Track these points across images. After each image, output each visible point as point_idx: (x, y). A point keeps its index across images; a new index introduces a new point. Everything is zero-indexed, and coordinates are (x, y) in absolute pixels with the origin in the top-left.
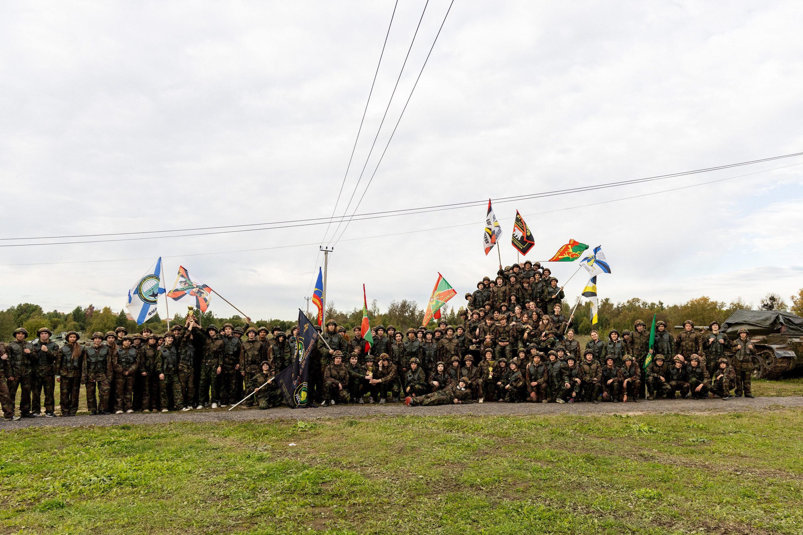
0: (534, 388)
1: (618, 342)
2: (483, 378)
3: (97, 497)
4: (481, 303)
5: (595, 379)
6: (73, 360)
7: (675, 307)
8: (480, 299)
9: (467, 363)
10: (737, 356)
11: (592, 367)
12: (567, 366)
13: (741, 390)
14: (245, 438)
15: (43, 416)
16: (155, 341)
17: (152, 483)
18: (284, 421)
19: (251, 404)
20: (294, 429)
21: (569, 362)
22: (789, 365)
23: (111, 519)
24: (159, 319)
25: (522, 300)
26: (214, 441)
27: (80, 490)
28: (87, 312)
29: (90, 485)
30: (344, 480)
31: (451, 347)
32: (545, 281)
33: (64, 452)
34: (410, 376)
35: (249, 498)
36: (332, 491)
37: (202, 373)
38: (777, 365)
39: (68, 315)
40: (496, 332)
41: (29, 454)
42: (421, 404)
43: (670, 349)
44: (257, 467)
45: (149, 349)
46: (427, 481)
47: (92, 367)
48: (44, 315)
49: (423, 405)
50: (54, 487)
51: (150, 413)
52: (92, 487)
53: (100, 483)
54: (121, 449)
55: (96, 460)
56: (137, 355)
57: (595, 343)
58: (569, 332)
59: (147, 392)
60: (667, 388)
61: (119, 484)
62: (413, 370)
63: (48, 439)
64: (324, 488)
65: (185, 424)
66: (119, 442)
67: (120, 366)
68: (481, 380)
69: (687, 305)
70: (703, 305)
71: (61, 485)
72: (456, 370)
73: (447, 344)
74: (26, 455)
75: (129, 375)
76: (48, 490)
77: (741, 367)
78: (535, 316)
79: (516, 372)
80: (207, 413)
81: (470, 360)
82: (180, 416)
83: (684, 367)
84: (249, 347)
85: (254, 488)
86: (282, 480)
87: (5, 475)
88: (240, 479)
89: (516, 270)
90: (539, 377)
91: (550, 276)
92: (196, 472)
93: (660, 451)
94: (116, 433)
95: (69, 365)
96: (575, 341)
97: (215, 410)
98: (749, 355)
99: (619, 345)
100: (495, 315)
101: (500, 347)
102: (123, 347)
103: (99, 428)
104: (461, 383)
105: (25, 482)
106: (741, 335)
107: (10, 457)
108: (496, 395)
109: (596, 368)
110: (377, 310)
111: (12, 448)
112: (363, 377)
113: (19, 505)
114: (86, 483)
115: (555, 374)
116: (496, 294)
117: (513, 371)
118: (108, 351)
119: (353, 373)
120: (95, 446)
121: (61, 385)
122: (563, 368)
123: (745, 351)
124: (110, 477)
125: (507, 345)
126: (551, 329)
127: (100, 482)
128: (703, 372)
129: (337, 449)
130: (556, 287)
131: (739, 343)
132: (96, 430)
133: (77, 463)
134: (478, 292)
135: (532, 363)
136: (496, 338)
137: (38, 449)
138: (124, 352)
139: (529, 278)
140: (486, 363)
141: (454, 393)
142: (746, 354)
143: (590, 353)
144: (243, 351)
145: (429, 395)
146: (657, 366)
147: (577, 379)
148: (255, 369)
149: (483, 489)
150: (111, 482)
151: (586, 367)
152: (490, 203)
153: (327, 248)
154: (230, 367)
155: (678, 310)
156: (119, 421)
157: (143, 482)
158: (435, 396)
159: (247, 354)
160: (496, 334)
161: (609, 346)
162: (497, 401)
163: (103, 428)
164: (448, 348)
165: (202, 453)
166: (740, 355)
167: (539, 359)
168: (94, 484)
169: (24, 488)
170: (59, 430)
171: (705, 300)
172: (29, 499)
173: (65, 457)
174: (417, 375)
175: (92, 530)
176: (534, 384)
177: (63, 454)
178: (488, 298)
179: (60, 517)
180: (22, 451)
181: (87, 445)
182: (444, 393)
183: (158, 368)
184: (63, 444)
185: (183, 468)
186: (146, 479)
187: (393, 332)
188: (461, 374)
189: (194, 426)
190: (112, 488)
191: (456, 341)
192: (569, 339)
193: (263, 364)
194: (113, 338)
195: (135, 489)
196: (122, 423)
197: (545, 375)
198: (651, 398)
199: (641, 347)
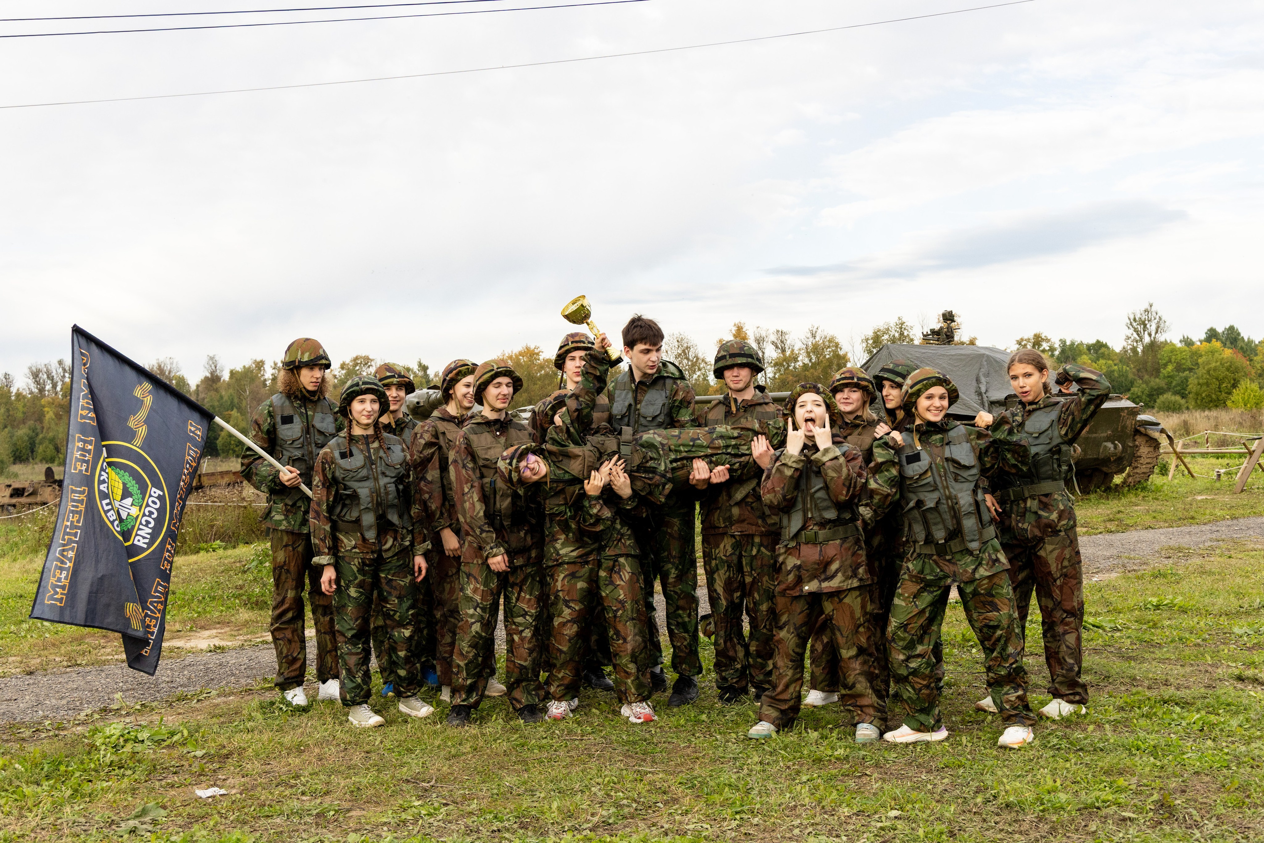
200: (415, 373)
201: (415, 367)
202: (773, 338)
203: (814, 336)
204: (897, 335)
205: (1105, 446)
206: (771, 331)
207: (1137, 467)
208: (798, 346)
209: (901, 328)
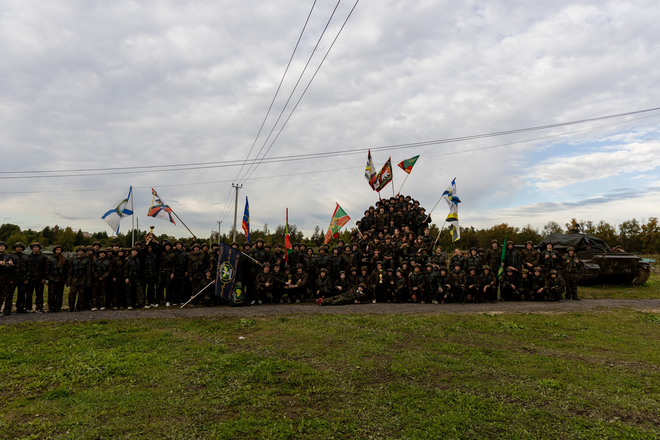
0: (415, 292)
1: (477, 257)
2: (375, 284)
3: (95, 386)
4: (368, 227)
5: (463, 285)
6: (59, 268)
7: (483, 231)
8: (367, 223)
9: (363, 272)
10: (567, 268)
11: (460, 275)
12: (440, 275)
13: (570, 295)
14: (203, 332)
15: (34, 312)
16: (123, 253)
17: (138, 373)
18: (227, 318)
19: (196, 303)
20: (239, 324)
21: (442, 272)
22: (595, 275)
23: (112, 407)
24: (107, 236)
25: (398, 225)
26: (177, 334)
27: (79, 379)
28: (54, 230)
29: (87, 375)
30: (296, 370)
31: (349, 260)
32: (416, 210)
33: (59, 344)
34: (320, 282)
35: (223, 387)
36: (289, 380)
37: (159, 278)
38: (586, 275)
39: (39, 233)
40: (382, 248)
41: (29, 345)
42: (330, 304)
43: (516, 263)
44: (222, 358)
45: (119, 260)
46: (364, 371)
47: (76, 273)
48: (22, 232)
49: (331, 305)
50: (56, 376)
51: (118, 310)
52: (89, 376)
53: (95, 373)
54: (105, 342)
55: (86, 351)
56: (110, 265)
57: (458, 257)
58: (438, 249)
59: (116, 294)
60: (517, 294)
61: (111, 373)
62: (323, 278)
63: (42, 332)
64: (282, 377)
65: (149, 320)
66: (102, 335)
67: (96, 273)
68: (374, 286)
69: (492, 229)
70: (503, 229)
71: (62, 374)
72: (355, 278)
73: (346, 259)
74: (27, 346)
75: (103, 280)
76: (52, 379)
77: (570, 277)
78: (411, 237)
79: (401, 278)
80: (164, 311)
81: (366, 270)
82: (144, 313)
83: (529, 276)
84: (195, 259)
85: (224, 378)
86: (245, 370)
87: (13, 365)
88: (210, 369)
89: (392, 201)
90: (419, 283)
91: (419, 206)
92: (172, 363)
93: (536, 345)
94: (97, 327)
95: (56, 272)
96: (442, 256)
97: (169, 308)
98: (576, 267)
99: (477, 260)
100: (379, 235)
101: (385, 261)
102: (100, 258)
103: (81, 322)
104: (359, 288)
105: (31, 371)
106: (570, 252)
107: (14, 348)
108: (384, 297)
109: (462, 276)
110: (268, 231)
111: (15, 340)
112: (283, 282)
113: (29, 392)
114: (83, 373)
115: (430, 281)
116: (379, 220)
117: (398, 278)
118: (88, 261)
119: (277, 279)
120: (82, 339)
121: (49, 288)
122: (437, 277)
123: (573, 265)
124: (102, 367)
125: (391, 259)
126: (425, 247)
127: (94, 371)
128: (545, 281)
129: (279, 342)
130: (425, 215)
131: (568, 258)
132: (81, 325)
133: (71, 354)
134: (365, 218)
135: (413, 272)
136: (382, 253)
137: (36, 341)
138: (99, 262)
139: (402, 208)
140: (377, 272)
141: (355, 295)
142: (573, 267)
143: (458, 265)
144: (190, 262)
145: (336, 297)
146: (508, 275)
147: (448, 285)
148: (200, 276)
149: (413, 379)
150: (104, 372)
151: (455, 275)
152: (369, 152)
153: (237, 185)
154: (180, 274)
155: (485, 233)
156: (96, 316)
157: (131, 372)
158: (341, 298)
159: (194, 264)
160: (382, 250)
161: (470, 260)
162: (385, 302)
163: (85, 322)
164: (347, 261)
165: (171, 345)
166: (569, 268)
167: (419, 270)
168: (90, 373)
169: (31, 376)
170: (49, 324)
171: (504, 226)
172: (37, 388)
173: (61, 348)
174: (326, 282)
175: (98, 418)
176: (415, 288)
177: (57, 345)
178: (373, 223)
179: (67, 405)
180: (23, 343)
181: (76, 337)
182: (346, 295)
183: (125, 274)
184: (56, 337)
185: (161, 358)
186: (132, 369)
187: (304, 248)
188: (358, 280)
189: (158, 322)
190: (105, 377)
191: (353, 255)
192: (437, 255)
193: (207, 272)
194: (91, 251)
195: (126, 378)
196: (99, 318)
197: (424, 281)
198: (503, 300)
199: (496, 261)
200: (470, 230)
201: (470, 228)
202: (587, 224)
203: (602, 223)
204: (632, 224)
205: (625, 270)
206: (586, 221)
207: (639, 278)
208: (596, 226)
209: (634, 222)
